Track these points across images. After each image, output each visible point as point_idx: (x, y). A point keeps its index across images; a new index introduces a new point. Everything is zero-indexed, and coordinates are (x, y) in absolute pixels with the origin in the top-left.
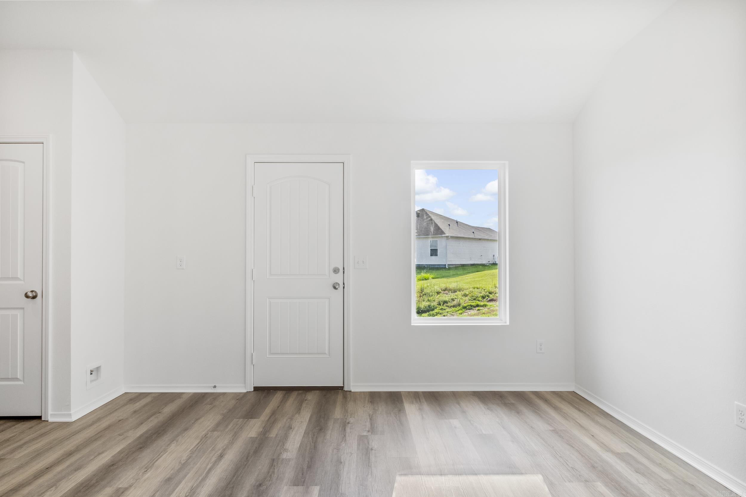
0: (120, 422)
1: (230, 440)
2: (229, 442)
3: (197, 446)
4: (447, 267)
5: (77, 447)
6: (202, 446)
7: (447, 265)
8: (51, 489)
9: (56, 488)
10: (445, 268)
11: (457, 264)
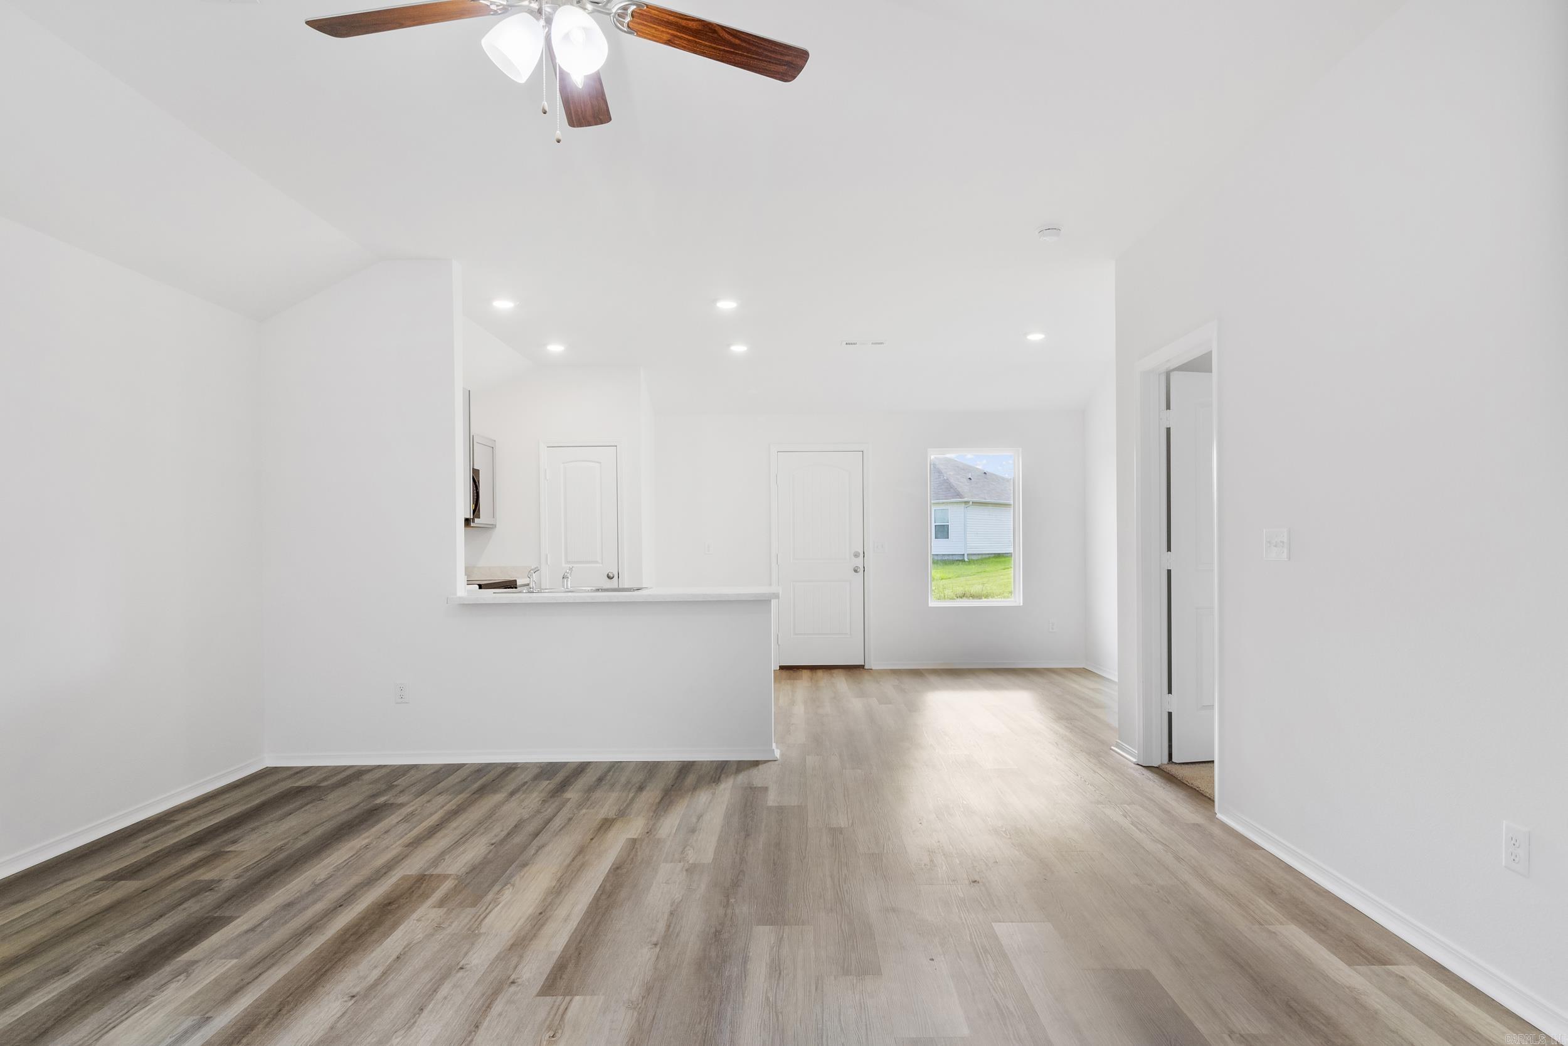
4: (966, 560)
7: (966, 555)
10: (963, 561)
11: (984, 552)
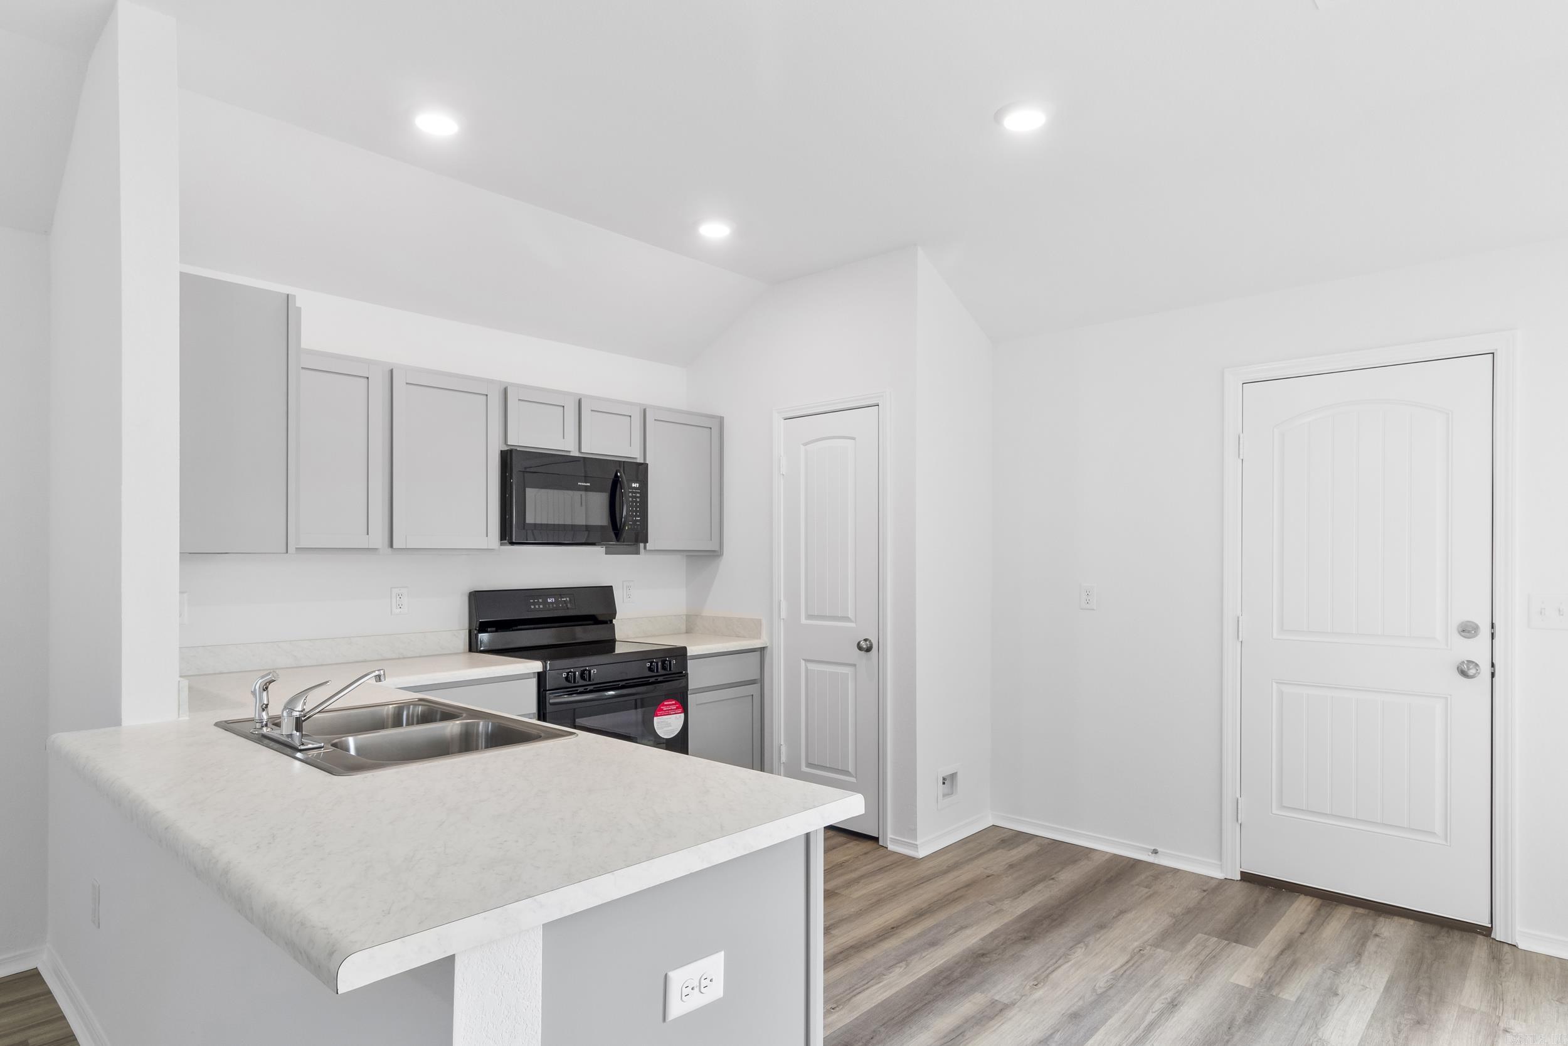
0: (989, 878)
1: (1191, 977)
2: (1189, 979)
3: (1125, 968)
5: (929, 905)
6: (1134, 970)
8: (901, 964)
9: (907, 965)
